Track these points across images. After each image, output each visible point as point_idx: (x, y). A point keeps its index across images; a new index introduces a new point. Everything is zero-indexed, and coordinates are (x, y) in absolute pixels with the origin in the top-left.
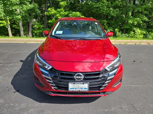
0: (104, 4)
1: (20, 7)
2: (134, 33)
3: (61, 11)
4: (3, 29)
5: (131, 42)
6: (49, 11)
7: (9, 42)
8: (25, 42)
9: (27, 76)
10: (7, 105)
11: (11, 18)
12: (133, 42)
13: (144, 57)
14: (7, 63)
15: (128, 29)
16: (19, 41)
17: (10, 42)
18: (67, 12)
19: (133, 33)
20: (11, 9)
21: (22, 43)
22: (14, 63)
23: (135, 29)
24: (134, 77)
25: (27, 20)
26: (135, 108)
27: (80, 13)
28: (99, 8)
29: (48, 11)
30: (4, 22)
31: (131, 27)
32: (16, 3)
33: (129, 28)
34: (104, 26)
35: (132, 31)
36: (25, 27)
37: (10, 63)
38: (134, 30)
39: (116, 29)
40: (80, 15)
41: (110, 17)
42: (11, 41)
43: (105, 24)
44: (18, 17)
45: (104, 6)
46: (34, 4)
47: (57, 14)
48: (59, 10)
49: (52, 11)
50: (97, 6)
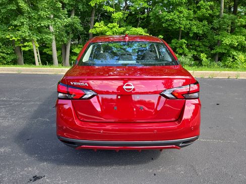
0: (182, 15)
1: (52, 22)
2: (234, 61)
3: (114, 27)
4: (30, 55)
5: (221, 75)
6: (97, 27)
7: (34, 73)
8: (56, 73)
9: (48, 120)
10: (14, 154)
11: (39, 38)
12: (225, 75)
13: (236, 98)
14: (24, 102)
15: (224, 53)
16: (47, 72)
17: (36, 73)
18: (123, 28)
19: (231, 60)
20: (39, 26)
21: (51, 75)
22: (34, 102)
23: (235, 53)
24: (210, 128)
25: (63, 41)
26: (195, 171)
27: (143, 29)
28: (174, 20)
29: (95, 28)
30: (30, 44)
31: (228, 51)
32: (47, 17)
33: (224, 51)
34: (183, 48)
35: (230, 57)
36: (60, 51)
37: (30, 101)
38: (234, 55)
39: (202, 54)
40: (143, 32)
41: (191, 35)
42: (36, 71)
43: (184, 46)
44: (49, 36)
45: (182, 17)
46: (73, 17)
47: (108, 31)
48: (110, 25)
49: (100, 27)
50: (171, 17)
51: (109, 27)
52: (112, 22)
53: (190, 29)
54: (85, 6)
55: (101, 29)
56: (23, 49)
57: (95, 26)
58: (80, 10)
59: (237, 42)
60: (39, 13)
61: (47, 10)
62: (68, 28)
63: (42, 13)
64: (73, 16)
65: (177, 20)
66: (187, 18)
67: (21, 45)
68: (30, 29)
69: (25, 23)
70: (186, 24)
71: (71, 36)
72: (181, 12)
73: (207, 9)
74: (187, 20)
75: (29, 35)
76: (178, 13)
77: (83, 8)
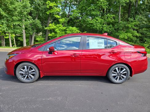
25: (30, 33)
28: (93, 24)
40: (76, 29)
47: (56, 29)
48: (58, 25)
49: (52, 26)
50: (92, 22)
51: (57, 27)
52: (59, 24)
53: (102, 29)
54: (44, 14)
56: (5, 37)
57: (49, 25)
58: (41, 16)
59: (128, 37)
60: (13, 18)
61: (17, 16)
62: (33, 26)
63: (14, 18)
64: (36, 19)
65: (95, 24)
66: (101, 23)
67: (4, 35)
68: (7, 26)
69: (4, 23)
70: (100, 27)
71: (35, 30)
72: (97, 20)
73: (111, 19)
74: (100, 24)
75: (7, 30)
76: (96, 20)
77: (42, 15)
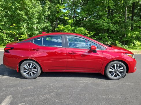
2: (134, 45)
15: (128, 41)
18: (73, 28)
27: (84, 28)
29: (58, 27)
30: (24, 36)
31: (131, 40)
38: (134, 42)
39: (116, 41)
41: (110, 31)
43: (106, 37)
45: (104, 22)
55: (62, 28)
